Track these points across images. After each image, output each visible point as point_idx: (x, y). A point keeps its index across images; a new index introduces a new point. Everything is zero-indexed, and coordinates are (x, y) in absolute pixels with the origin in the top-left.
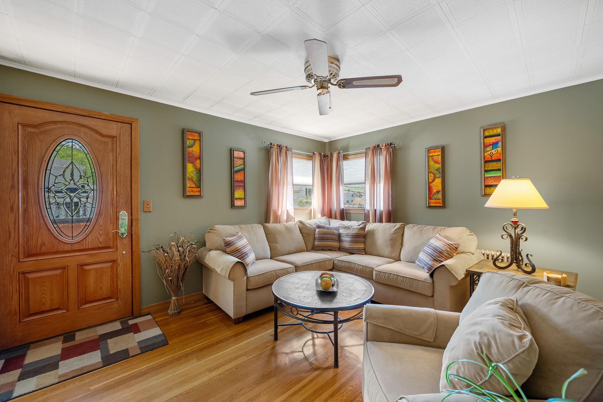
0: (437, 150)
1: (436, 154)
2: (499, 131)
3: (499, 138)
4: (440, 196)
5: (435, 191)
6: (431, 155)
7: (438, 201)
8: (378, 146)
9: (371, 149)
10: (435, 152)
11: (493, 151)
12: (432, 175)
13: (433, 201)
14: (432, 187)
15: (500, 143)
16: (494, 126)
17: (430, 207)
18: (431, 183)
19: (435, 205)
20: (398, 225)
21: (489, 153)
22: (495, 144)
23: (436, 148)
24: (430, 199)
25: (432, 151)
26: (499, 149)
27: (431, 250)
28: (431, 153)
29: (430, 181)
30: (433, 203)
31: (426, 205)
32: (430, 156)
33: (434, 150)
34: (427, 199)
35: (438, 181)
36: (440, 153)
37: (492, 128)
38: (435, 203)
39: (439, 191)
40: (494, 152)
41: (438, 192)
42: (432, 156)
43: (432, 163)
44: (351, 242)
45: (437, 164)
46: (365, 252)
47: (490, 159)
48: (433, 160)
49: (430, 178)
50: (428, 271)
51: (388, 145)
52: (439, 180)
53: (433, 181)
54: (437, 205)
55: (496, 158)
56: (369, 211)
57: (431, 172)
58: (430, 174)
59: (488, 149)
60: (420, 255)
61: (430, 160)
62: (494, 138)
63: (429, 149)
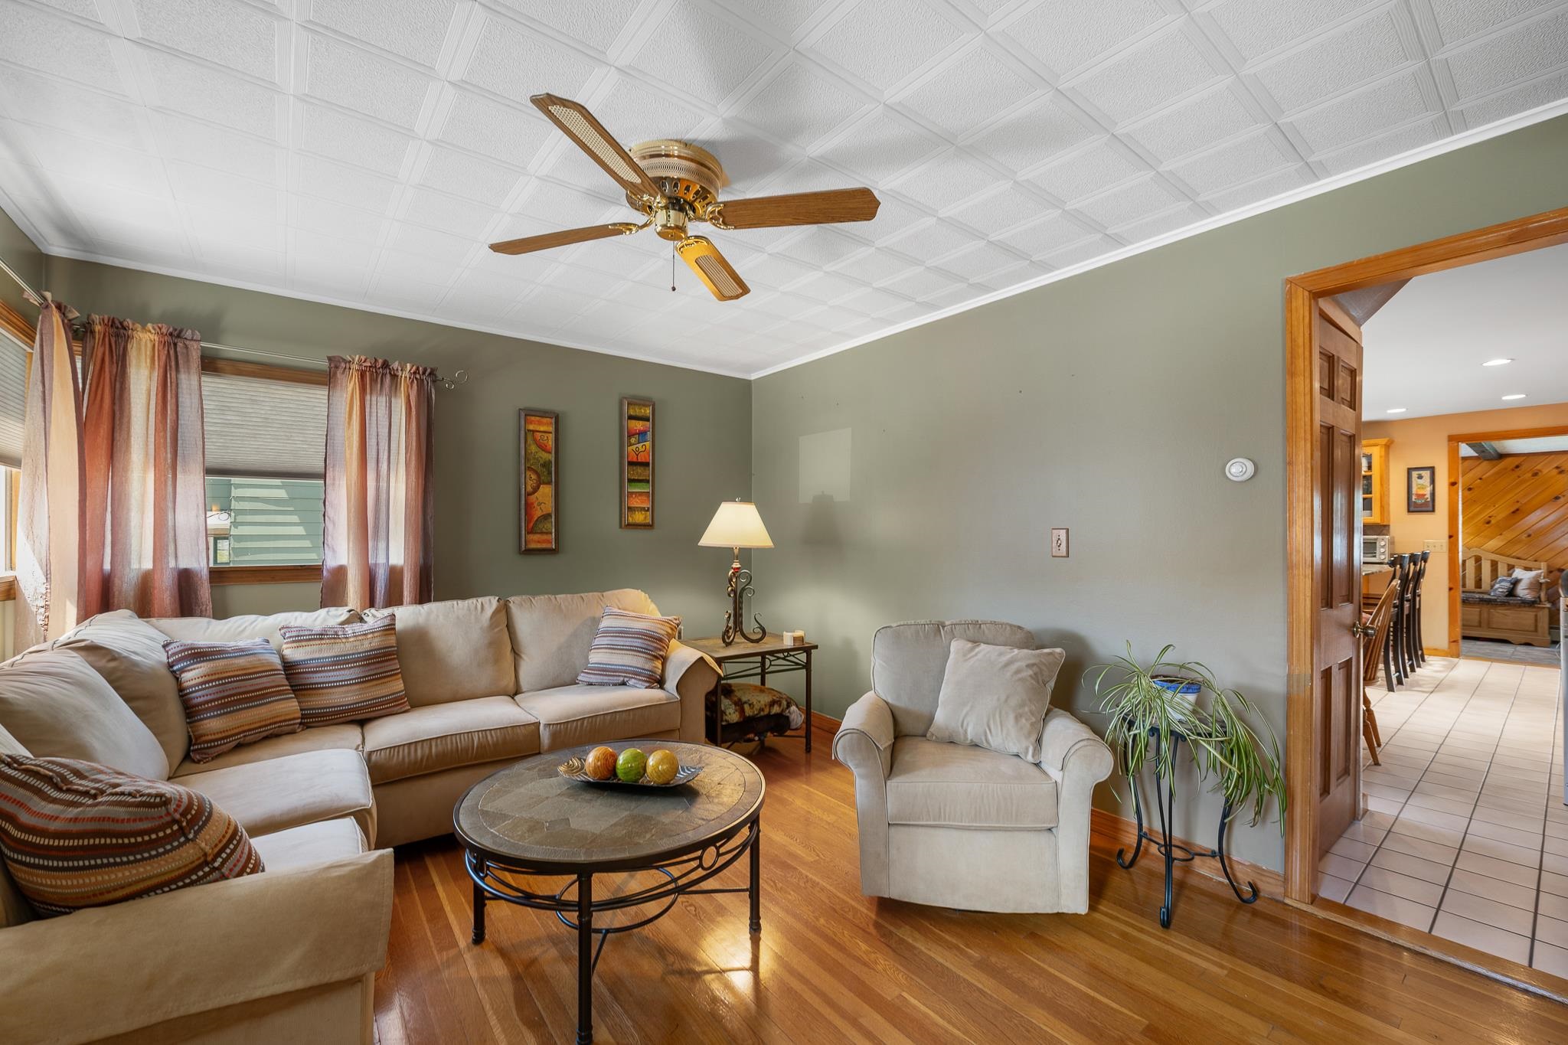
0: (545, 420)
1: (542, 429)
2: (648, 411)
3: (649, 424)
4: (550, 525)
5: (538, 513)
6: (531, 427)
7: (545, 537)
8: (386, 365)
9: (355, 366)
10: (540, 423)
11: (640, 445)
12: (534, 477)
13: (536, 537)
14: (532, 504)
15: (649, 434)
16: (642, 402)
17: (529, 552)
18: (530, 494)
19: (539, 546)
20: (491, 603)
21: (634, 447)
22: (642, 434)
23: (543, 414)
24: (528, 533)
25: (533, 418)
26: (648, 444)
27: (640, 641)
28: (531, 423)
29: (529, 489)
30: (535, 541)
31: (520, 546)
32: (528, 430)
33: (538, 418)
34: (523, 532)
35: (546, 492)
36: (551, 429)
37: (640, 404)
38: (539, 542)
39: (549, 515)
40: (641, 449)
41: (547, 517)
42: (534, 431)
43: (533, 448)
44: (364, 681)
45: (543, 453)
46: (415, 701)
47: (635, 460)
48: (535, 440)
49: (530, 483)
50: (647, 684)
51: (424, 373)
52: (548, 489)
53: (536, 490)
54: (544, 546)
55: (643, 460)
56: (342, 571)
57: (530, 469)
58: (528, 473)
59: (633, 440)
60: (596, 657)
61: (530, 440)
62: (641, 422)
63: (529, 413)
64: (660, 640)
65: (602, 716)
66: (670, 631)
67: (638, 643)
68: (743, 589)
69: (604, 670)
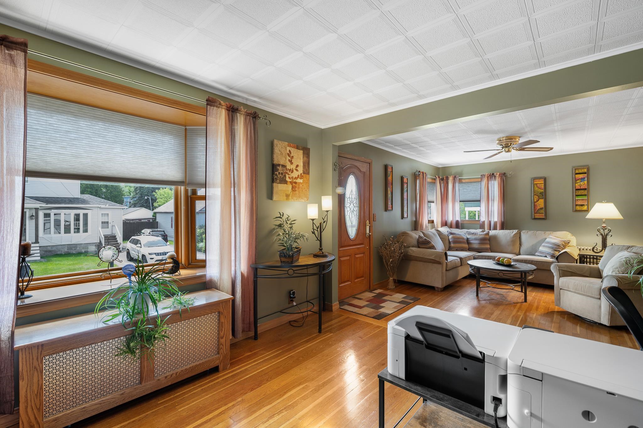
0: (541, 180)
1: (540, 183)
2: (585, 170)
3: (586, 175)
4: (543, 211)
5: (539, 208)
6: (536, 183)
7: (541, 214)
8: (493, 174)
9: (486, 176)
10: (539, 181)
11: (582, 183)
12: (537, 197)
13: (537, 214)
14: (536, 205)
15: (586, 178)
16: (582, 167)
17: (535, 219)
18: (535, 202)
19: (539, 217)
21: (579, 184)
22: (583, 179)
23: (540, 178)
24: (535, 213)
26: (586, 182)
29: (535, 201)
30: (537, 216)
31: (532, 217)
34: (533, 213)
35: (541, 202)
36: (543, 182)
37: (581, 169)
39: (542, 208)
40: (582, 184)
41: (541, 209)
43: (536, 189)
45: (540, 190)
47: (579, 188)
48: (537, 186)
49: (535, 199)
50: (552, 257)
51: (502, 174)
52: (542, 200)
53: (538, 201)
54: (541, 217)
55: (583, 188)
56: (484, 222)
57: (535, 195)
58: (535, 196)
59: (578, 181)
60: (541, 249)
61: (535, 186)
62: (582, 175)
63: (535, 179)
64: (559, 246)
66: (564, 244)
69: (541, 252)
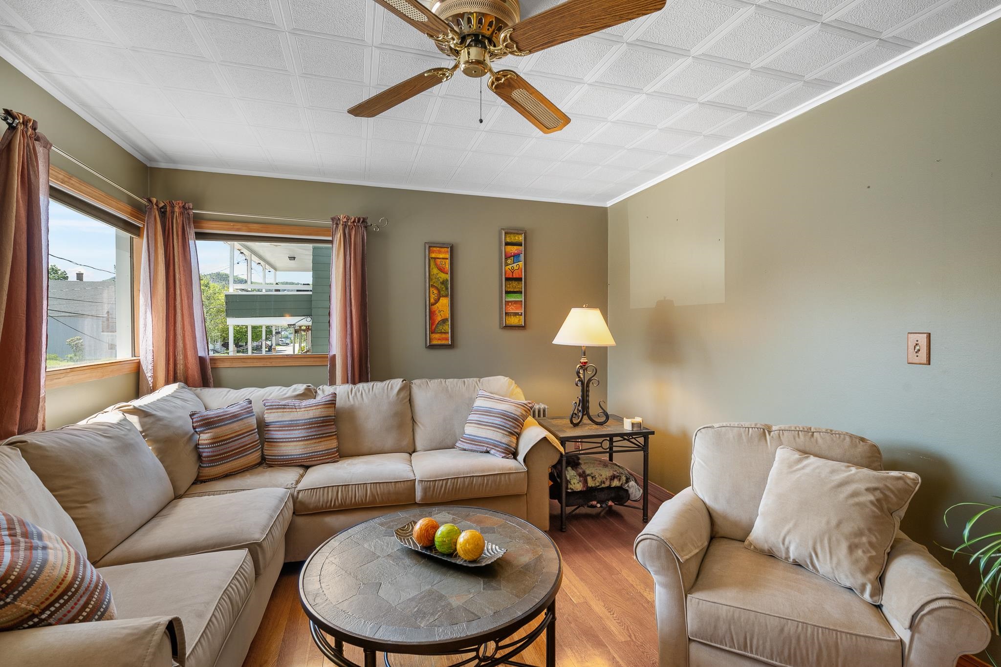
0: (443, 250)
1: (441, 256)
2: (521, 238)
3: (521, 248)
4: (448, 327)
5: (439, 318)
6: (433, 255)
7: (444, 336)
10: (440, 252)
11: (515, 265)
12: (436, 292)
13: (437, 336)
14: (435, 311)
15: (522, 256)
16: (516, 231)
17: (432, 347)
18: (433, 305)
19: (439, 342)
20: (397, 384)
21: (510, 267)
22: (516, 256)
23: (442, 245)
24: (432, 333)
25: (435, 249)
26: (521, 264)
27: (499, 419)
28: (434, 253)
29: (432, 301)
30: (437, 339)
31: (426, 343)
32: (432, 258)
33: (438, 248)
34: (428, 332)
35: (445, 302)
36: (448, 256)
37: (514, 233)
38: (439, 339)
39: (447, 319)
40: (515, 268)
41: (444, 321)
42: (435, 258)
43: (435, 271)
44: (308, 438)
45: (442, 274)
47: (511, 276)
48: (436, 265)
49: (432, 296)
50: (504, 455)
51: (359, 222)
52: (446, 301)
53: (437, 301)
54: (444, 342)
55: (518, 276)
57: (433, 286)
58: (432, 289)
59: (509, 261)
60: (470, 430)
61: (432, 265)
62: (515, 247)
63: (431, 246)
64: (516, 420)
65: (462, 479)
66: (524, 413)
67: (498, 421)
68: (589, 380)
69: (473, 440)
